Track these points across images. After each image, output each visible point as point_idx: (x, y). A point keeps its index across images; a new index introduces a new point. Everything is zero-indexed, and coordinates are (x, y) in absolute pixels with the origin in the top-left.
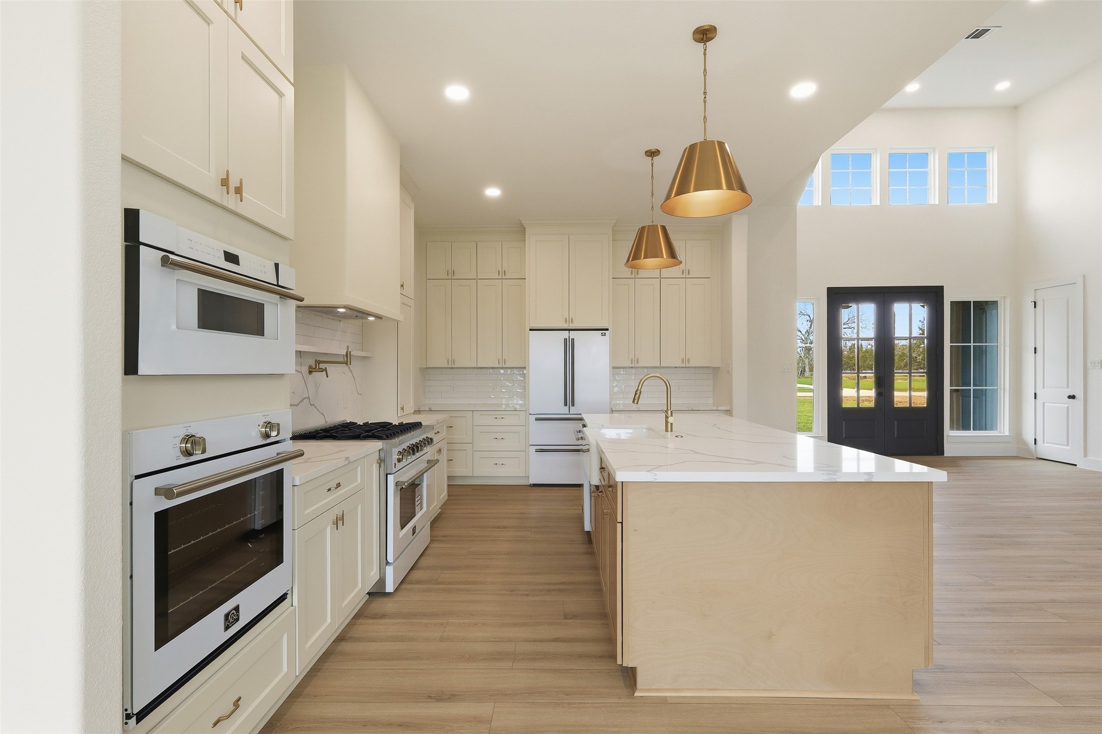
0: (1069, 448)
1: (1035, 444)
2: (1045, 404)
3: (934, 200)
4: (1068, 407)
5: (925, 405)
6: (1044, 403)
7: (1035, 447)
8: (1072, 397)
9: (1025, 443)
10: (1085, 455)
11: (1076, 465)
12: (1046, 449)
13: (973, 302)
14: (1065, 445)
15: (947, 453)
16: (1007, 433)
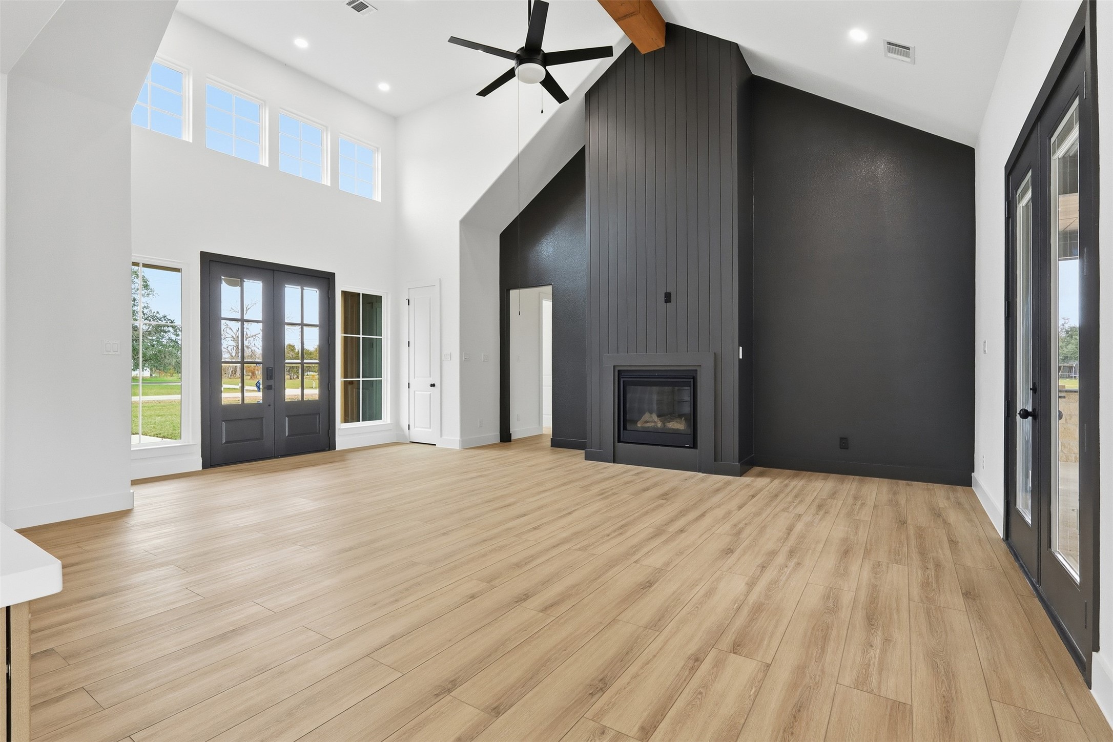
0: (430, 430)
1: (409, 429)
2: (416, 392)
3: (327, 181)
4: (430, 394)
5: (318, 399)
6: (414, 392)
7: (409, 432)
8: (433, 385)
9: (402, 430)
10: (441, 436)
11: (435, 445)
12: (417, 434)
13: (362, 294)
14: (428, 428)
15: (339, 447)
16: (389, 422)
